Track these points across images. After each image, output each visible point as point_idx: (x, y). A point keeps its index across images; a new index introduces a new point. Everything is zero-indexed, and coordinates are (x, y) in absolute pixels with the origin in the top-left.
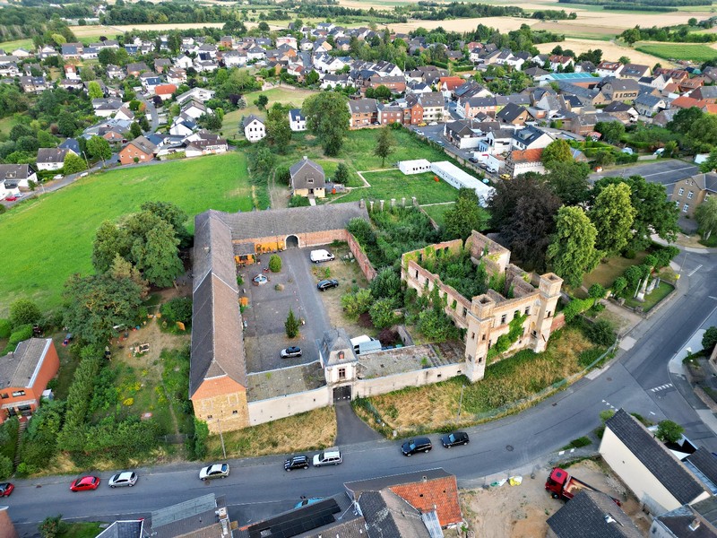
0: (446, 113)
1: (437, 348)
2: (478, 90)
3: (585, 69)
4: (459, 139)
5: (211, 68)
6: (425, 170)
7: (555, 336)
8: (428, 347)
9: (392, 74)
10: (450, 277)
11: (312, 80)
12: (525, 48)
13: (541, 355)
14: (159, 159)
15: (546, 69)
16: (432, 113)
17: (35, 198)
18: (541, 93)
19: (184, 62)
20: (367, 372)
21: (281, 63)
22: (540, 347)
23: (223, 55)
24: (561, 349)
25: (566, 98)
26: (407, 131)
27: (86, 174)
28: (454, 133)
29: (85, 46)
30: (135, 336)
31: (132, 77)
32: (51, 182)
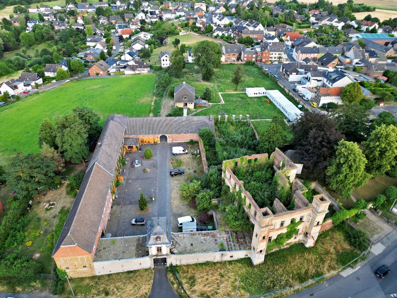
0: (285, 56)
1: (235, 234)
2: (309, 42)
3: (385, 31)
4: (288, 75)
5: (154, 20)
6: (262, 95)
7: (322, 236)
8: (228, 233)
9: (257, 29)
10: (254, 181)
11: (209, 31)
12: (347, 15)
13: (310, 250)
14: (109, 74)
15: (358, 30)
16: (275, 56)
17: (37, 93)
18: (350, 46)
19: (140, 16)
20: (180, 249)
21: (193, 19)
22: (310, 243)
23: (163, 12)
24: (326, 247)
25: (367, 51)
26: (257, 67)
27: (69, 80)
28: (286, 71)
29: (91, 5)
30: (50, 195)
31: (112, 23)
32: (49, 84)
